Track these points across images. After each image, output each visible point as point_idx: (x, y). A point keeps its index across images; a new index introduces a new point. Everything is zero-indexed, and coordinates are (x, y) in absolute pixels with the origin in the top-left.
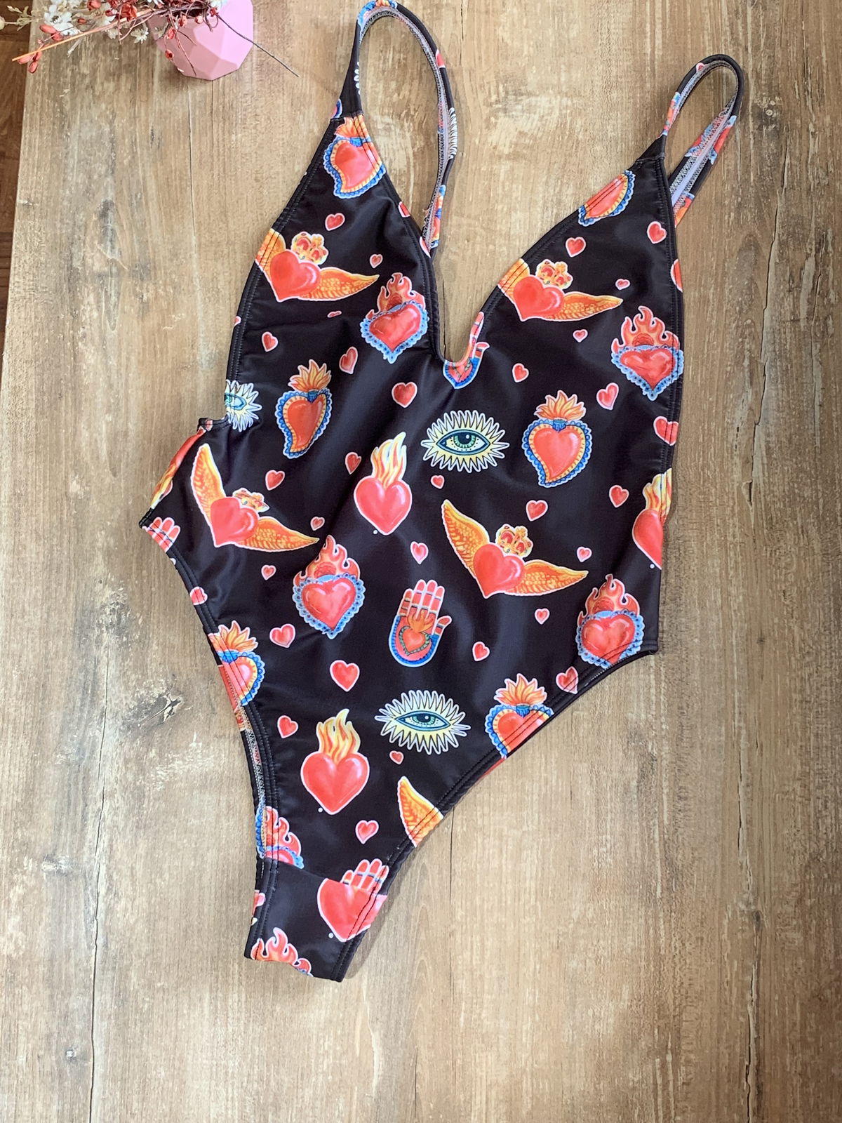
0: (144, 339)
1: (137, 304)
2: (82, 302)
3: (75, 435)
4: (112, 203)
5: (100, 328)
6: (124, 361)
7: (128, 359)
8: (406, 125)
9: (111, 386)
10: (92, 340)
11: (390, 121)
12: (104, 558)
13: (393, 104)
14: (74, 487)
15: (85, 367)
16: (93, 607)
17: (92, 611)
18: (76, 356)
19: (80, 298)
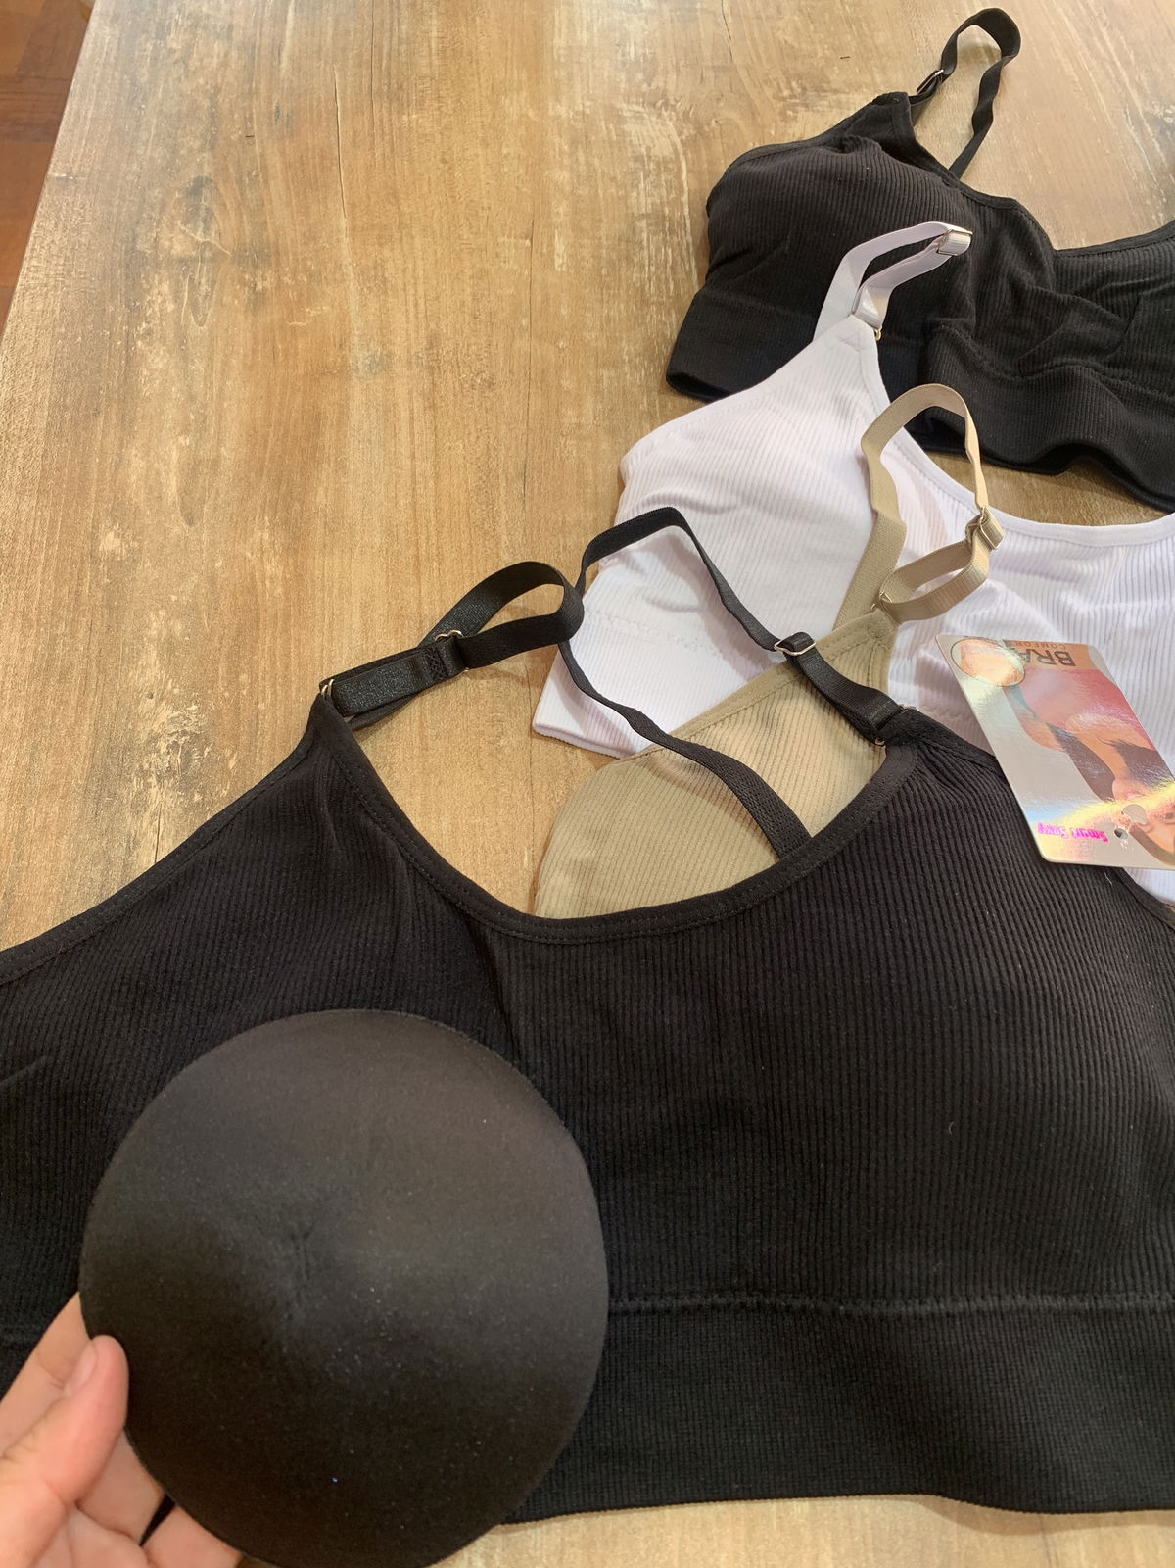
0: (255, 337)
1: (245, 294)
2: (148, 291)
3: (118, 465)
4: (208, 180)
5: (177, 323)
6: (218, 365)
7: (225, 363)
8: (665, 114)
9: (191, 398)
10: (163, 339)
11: (641, 109)
12: (160, 656)
13: (643, 95)
14: (110, 542)
15: (145, 373)
16: (131, 741)
17: (126, 749)
18: (131, 359)
19: (145, 286)
